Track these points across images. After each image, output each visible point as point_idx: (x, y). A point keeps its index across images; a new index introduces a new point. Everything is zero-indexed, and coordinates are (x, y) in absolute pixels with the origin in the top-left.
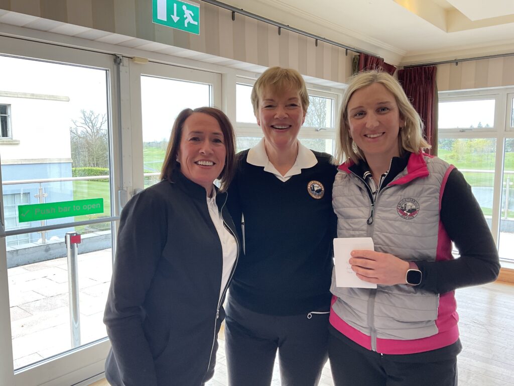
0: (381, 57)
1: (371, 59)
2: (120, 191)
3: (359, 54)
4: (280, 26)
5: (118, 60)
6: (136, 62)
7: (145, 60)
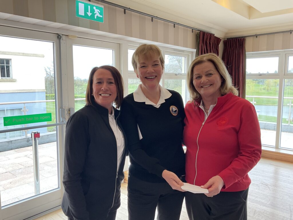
0: (213, 33)
1: (207, 34)
2: (61, 109)
3: (200, 32)
4: (153, 17)
5: (60, 37)
6: (70, 38)
7: (75, 37)
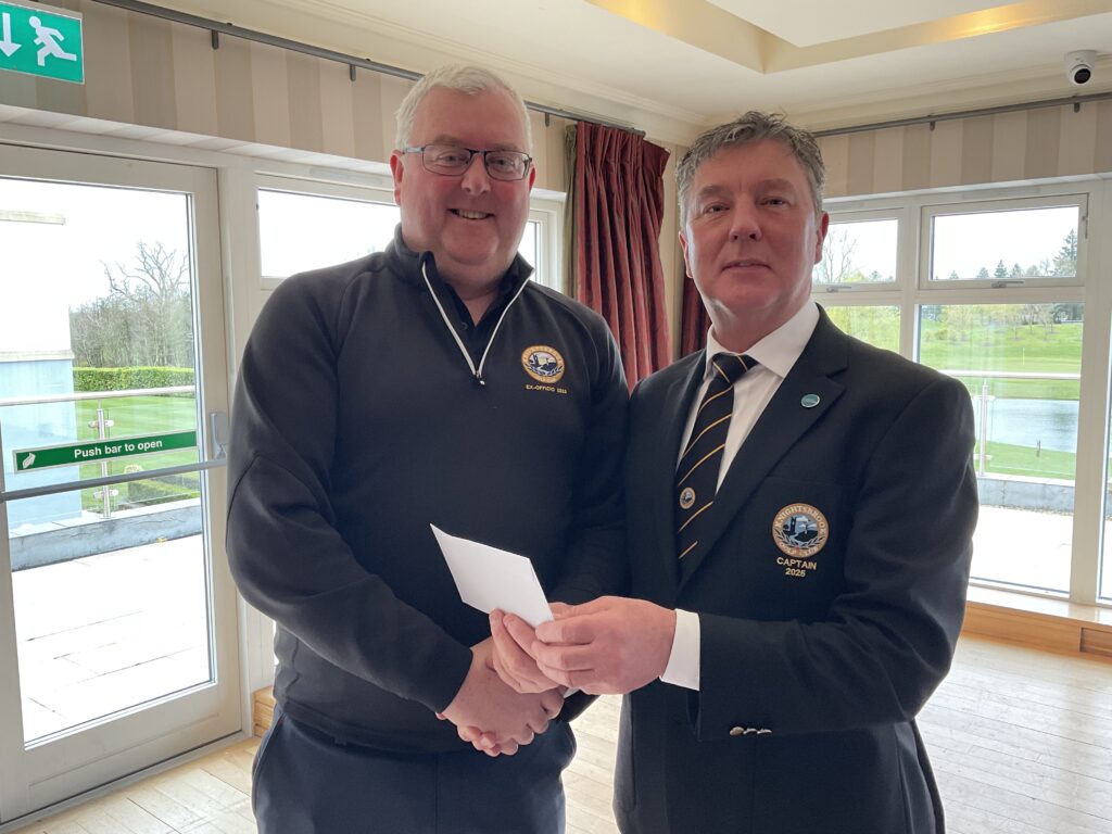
0: (636, 128)
1: (606, 133)
3: (576, 122)
4: (353, 62)
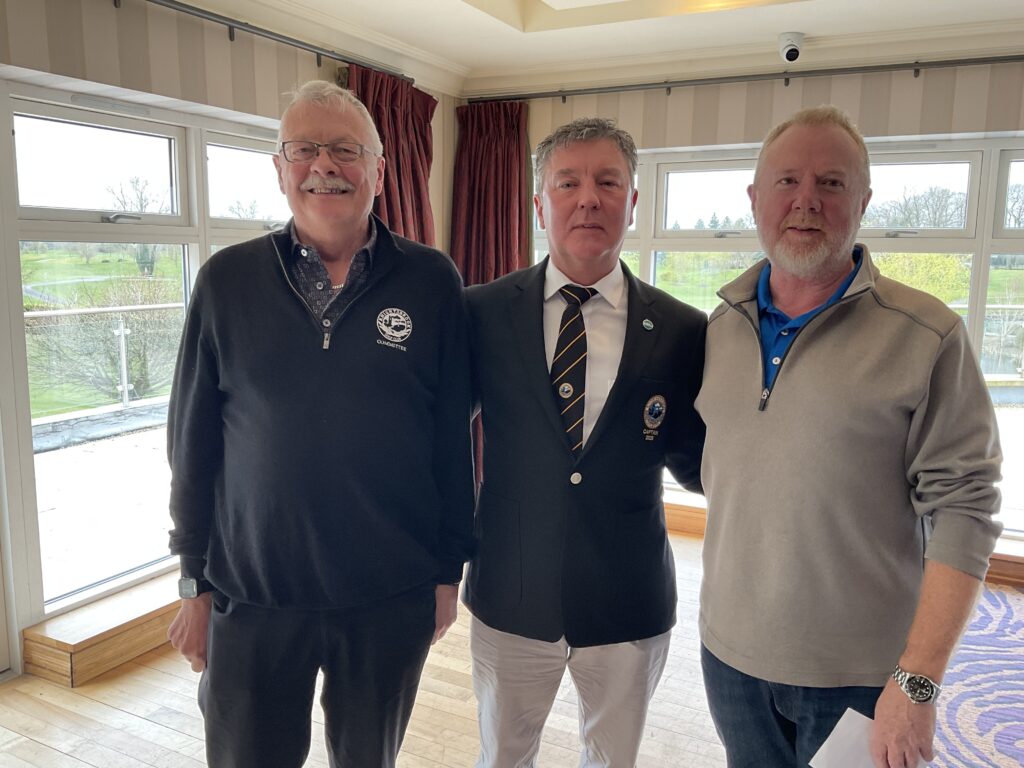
0: (405, 75)
1: (377, 77)
